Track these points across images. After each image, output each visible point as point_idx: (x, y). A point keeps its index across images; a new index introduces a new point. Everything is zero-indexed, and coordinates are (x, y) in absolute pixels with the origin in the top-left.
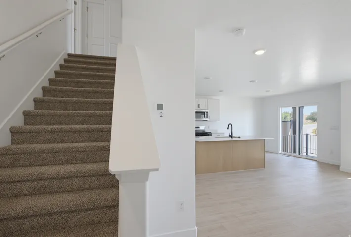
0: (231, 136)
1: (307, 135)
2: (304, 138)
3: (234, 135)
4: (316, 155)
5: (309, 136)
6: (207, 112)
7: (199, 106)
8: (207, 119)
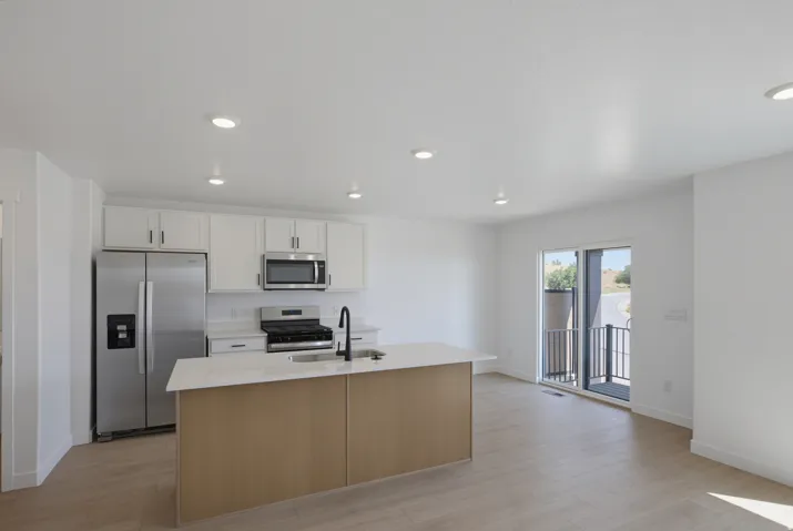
1: (609, 328)
2: (603, 333)
3: (353, 350)
4: (627, 383)
5: (614, 330)
6: (322, 263)
7: (295, 242)
8: (320, 286)
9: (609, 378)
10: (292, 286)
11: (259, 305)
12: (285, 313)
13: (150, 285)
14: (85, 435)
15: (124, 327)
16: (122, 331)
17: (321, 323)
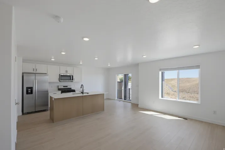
0: (83, 93)
1: (129, 89)
3: (84, 92)
6: (72, 76)
7: (67, 71)
8: (72, 81)
9: (129, 99)
10: (67, 81)
11: (58, 85)
12: (64, 87)
13: (36, 80)
14: (21, 113)
15: (30, 90)
16: (29, 91)
17: (72, 89)
